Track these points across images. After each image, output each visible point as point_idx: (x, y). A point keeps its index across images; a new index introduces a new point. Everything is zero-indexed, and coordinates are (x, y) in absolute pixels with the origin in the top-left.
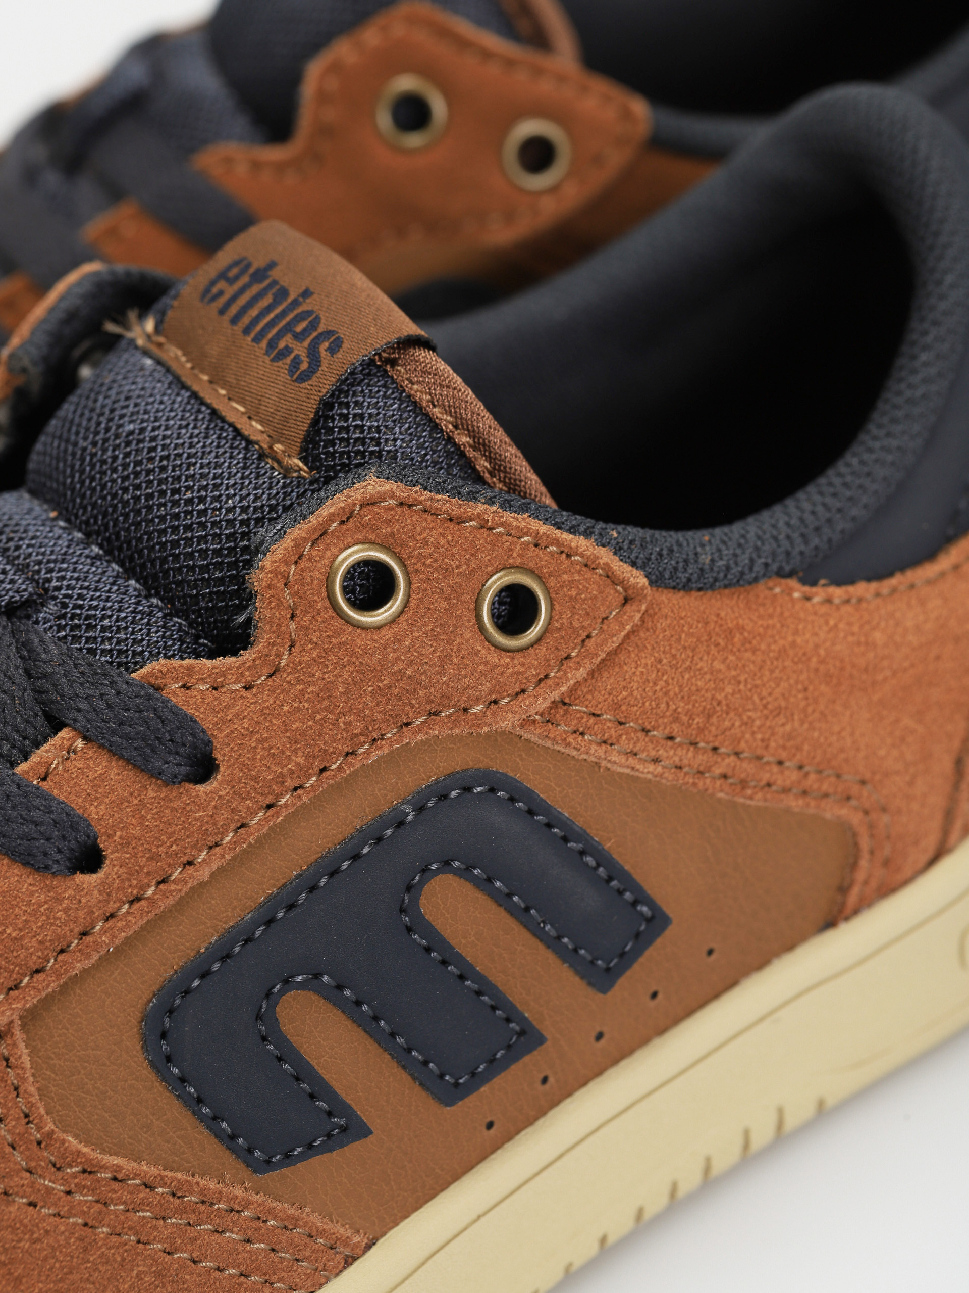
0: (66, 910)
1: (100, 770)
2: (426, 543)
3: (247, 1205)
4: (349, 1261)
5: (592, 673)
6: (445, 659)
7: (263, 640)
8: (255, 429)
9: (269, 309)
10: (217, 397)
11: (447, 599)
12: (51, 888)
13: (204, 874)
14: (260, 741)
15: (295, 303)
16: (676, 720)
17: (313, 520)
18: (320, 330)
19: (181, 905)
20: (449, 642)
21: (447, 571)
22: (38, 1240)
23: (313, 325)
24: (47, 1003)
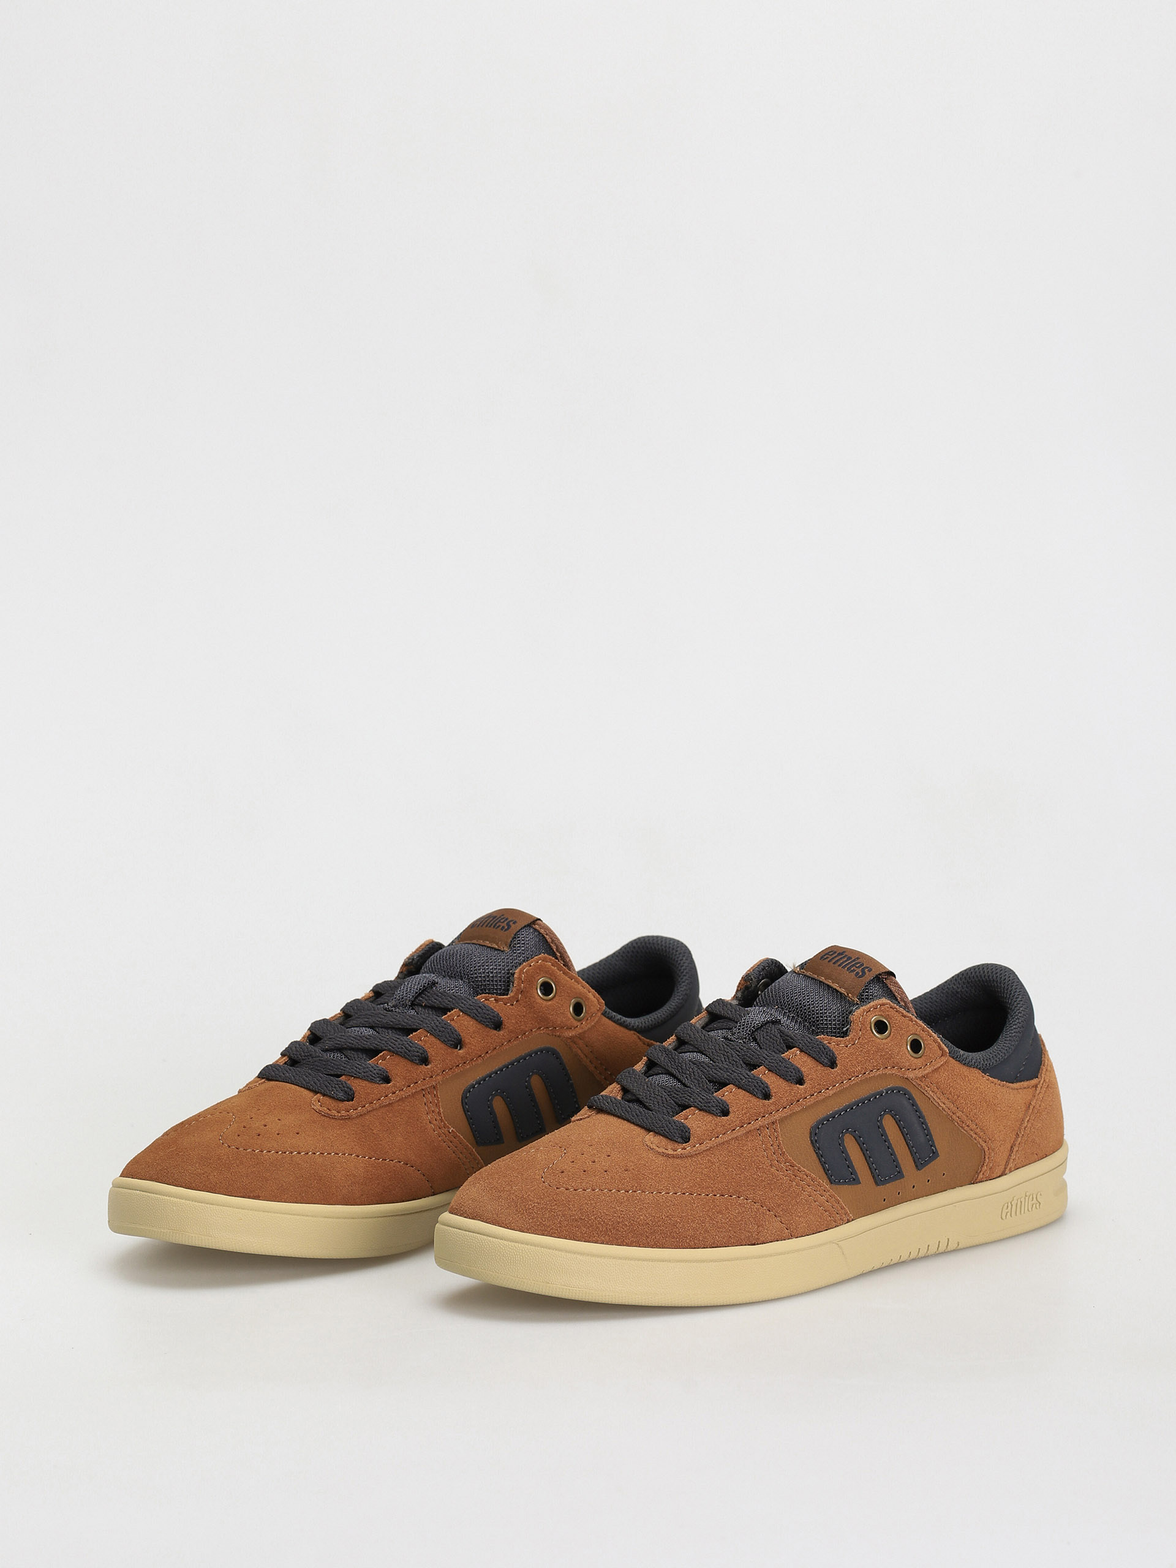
0: (794, 1093)
1: (805, 1059)
2: (896, 1019)
3: (829, 1191)
4: (848, 1221)
5: (933, 1071)
6: (899, 1052)
7: (851, 1035)
8: (842, 990)
9: (846, 961)
10: (829, 982)
11: (901, 1036)
12: (790, 1086)
13: (831, 1093)
14: (850, 1061)
15: (854, 960)
16: (951, 1094)
17: (868, 1006)
18: (864, 966)
19: (824, 1100)
20: (900, 1048)
21: (901, 1029)
22: (778, 1180)
23: (862, 965)
24: (786, 1118)
